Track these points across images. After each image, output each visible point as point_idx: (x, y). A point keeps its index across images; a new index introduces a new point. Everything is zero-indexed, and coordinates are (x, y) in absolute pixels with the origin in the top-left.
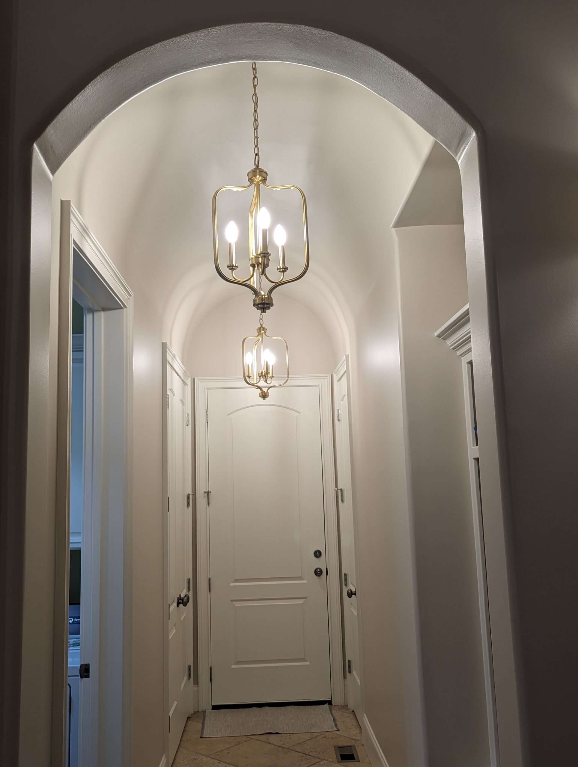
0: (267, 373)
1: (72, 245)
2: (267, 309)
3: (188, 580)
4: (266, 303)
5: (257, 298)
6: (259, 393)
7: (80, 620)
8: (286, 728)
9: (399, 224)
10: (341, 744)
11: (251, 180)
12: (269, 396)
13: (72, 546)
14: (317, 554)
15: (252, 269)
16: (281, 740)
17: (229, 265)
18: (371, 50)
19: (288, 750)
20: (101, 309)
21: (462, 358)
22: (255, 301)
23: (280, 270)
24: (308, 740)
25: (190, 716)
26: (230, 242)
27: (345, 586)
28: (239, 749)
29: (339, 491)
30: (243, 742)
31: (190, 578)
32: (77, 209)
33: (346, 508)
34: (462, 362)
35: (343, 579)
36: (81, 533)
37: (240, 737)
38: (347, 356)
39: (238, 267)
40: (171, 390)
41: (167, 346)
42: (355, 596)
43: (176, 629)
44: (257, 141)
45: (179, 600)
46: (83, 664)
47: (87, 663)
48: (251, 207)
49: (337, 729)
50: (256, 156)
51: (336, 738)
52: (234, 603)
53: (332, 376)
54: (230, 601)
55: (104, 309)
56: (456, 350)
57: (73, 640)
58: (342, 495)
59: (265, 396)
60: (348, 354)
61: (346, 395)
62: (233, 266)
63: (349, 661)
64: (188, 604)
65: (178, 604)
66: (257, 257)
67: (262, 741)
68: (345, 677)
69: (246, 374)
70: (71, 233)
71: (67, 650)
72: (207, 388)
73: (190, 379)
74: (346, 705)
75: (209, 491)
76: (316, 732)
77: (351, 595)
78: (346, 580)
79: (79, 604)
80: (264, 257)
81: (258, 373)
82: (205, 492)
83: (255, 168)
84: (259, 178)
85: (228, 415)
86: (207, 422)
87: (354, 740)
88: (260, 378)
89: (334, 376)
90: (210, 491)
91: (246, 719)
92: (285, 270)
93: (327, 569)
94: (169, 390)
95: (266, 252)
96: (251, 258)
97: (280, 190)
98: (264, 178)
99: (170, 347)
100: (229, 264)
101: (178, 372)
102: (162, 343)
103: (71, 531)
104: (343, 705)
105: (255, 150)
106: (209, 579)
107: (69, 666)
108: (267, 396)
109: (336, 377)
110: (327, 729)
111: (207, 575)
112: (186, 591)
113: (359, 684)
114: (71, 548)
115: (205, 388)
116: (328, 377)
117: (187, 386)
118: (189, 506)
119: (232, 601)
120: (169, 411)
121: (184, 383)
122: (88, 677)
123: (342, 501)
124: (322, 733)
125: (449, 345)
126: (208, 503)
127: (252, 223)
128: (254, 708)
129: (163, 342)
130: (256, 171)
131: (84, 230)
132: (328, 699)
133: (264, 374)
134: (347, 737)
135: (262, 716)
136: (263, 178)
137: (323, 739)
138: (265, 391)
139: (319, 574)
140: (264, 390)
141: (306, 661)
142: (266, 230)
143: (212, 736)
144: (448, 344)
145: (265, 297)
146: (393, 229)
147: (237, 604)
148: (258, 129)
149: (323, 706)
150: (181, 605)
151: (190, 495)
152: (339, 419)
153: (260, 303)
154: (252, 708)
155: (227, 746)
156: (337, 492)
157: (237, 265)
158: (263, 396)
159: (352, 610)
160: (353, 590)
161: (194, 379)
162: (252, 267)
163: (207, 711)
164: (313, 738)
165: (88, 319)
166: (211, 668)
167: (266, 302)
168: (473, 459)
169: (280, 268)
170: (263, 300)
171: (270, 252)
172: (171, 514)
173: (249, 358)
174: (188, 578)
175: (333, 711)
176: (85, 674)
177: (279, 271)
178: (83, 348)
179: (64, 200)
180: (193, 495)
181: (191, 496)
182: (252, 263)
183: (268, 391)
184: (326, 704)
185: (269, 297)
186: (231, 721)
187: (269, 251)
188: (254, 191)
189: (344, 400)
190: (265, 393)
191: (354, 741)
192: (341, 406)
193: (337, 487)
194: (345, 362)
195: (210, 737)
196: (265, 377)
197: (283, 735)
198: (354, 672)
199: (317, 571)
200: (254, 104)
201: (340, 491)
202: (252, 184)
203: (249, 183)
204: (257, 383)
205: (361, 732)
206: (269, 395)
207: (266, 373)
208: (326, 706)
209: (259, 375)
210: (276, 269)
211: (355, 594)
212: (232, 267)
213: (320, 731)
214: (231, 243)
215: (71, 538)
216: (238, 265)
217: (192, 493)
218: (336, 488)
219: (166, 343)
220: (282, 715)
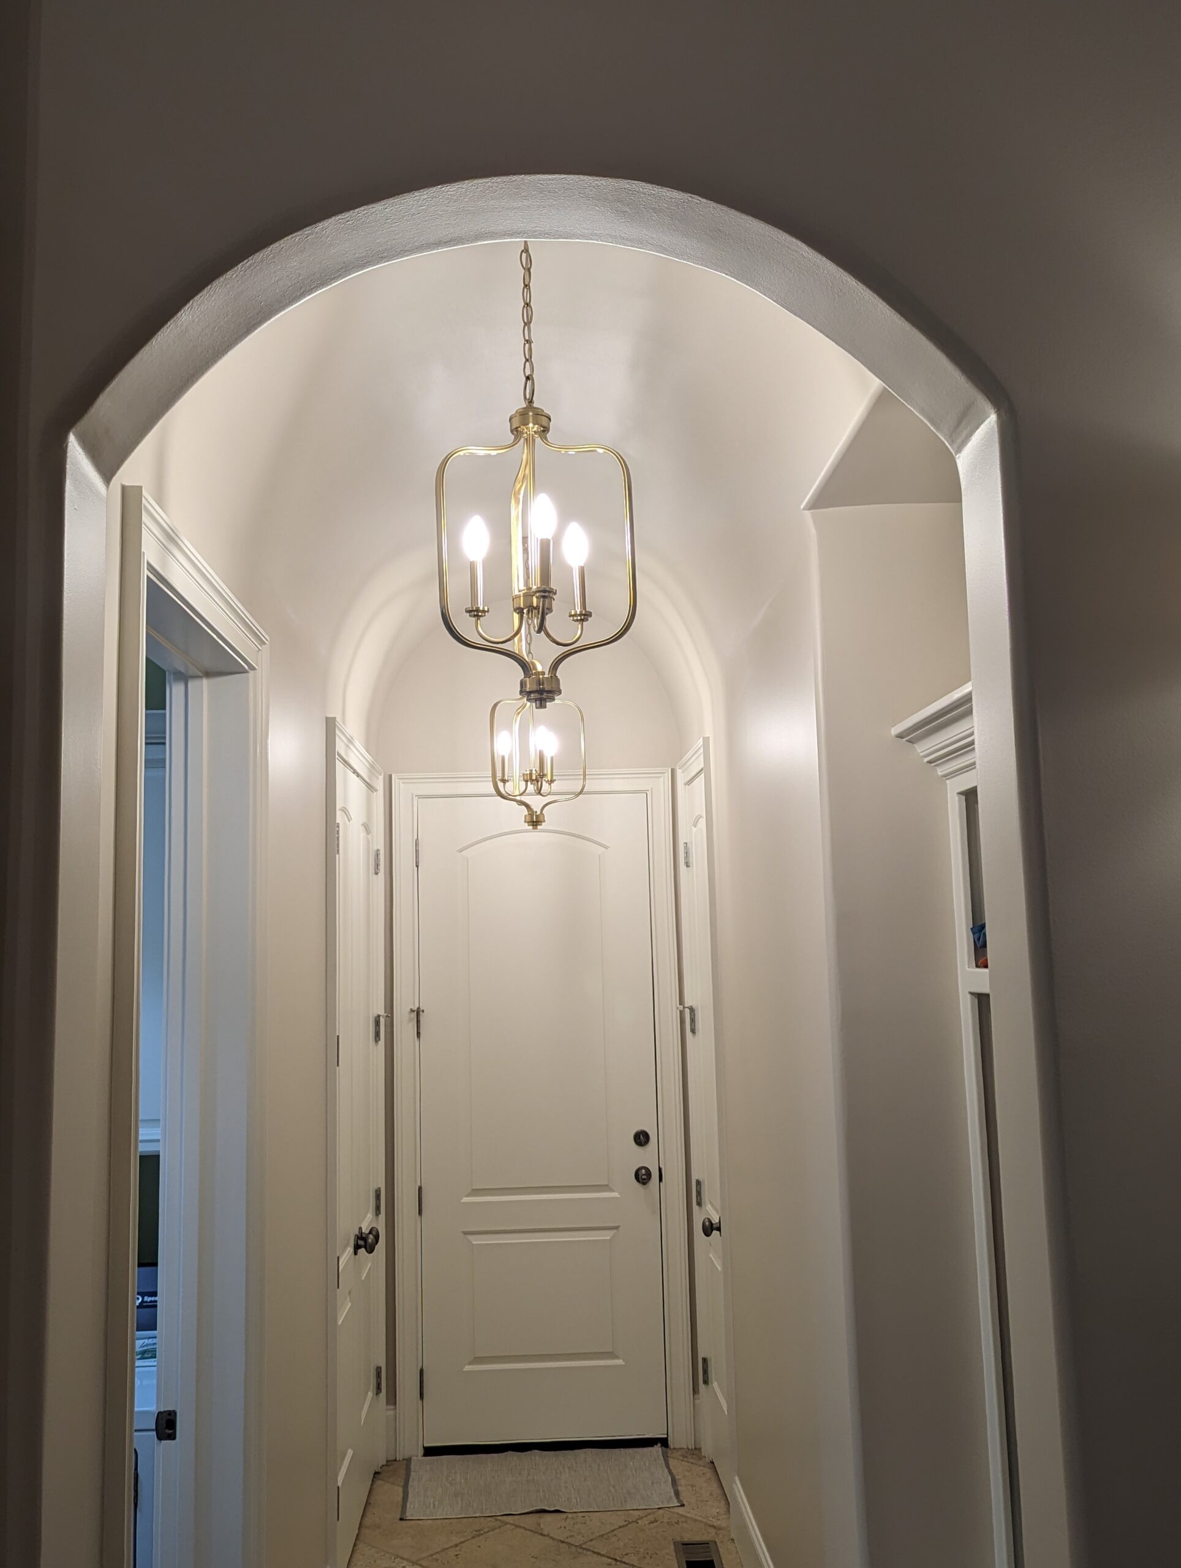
0: (542, 776)
1: (146, 572)
2: (547, 700)
3: (376, 1191)
4: (546, 689)
5: (528, 679)
6: (525, 816)
7: (156, 1299)
8: (575, 1500)
9: (819, 502)
10: (687, 1537)
11: (517, 431)
12: (544, 821)
13: (143, 1148)
14: (640, 1138)
15: (516, 616)
16: (565, 1528)
17: (470, 609)
18: (778, 232)
19: (579, 1550)
20: (201, 674)
21: (948, 782)
22: (523, 684)
23: (575, 618)
24: (620, 1527)
25: (379, 1470)
26: (471, 560)
27: (697, 1207)
28: (479, 1547)
29: (687, 1011)
30: (489, 1531)
31: (380, 1188)
32: (154, 499)
33: (701, 1047)
34: (948, 790)
35: (694, 1193)
36: (159, 1120)
37: (482, 1519)
38: (706, 740)
39: (488, 611)
40: (344, 810)
41: (337, 723)
42: (718, 1232)
43: (351, 1301)
44: (530, 349)
45: (359, 1241)
46: (162, 1411)
47: (171, 1409)
48: (517, 483)
49: (679, 1503)
50: (527, 380)
51: (677, 1523)
52: (470, 1237)
53: (673, 772)
54: (462, 1235)
55: (208, 674)
56: (935, 766)
57: (142, 1341)
58: (693, 1020)
59: (536, 822)
60: (707, 736)
61: (701, 817)
62: (478, 610)
63: (705, 1360)
64: (376, 1247)
65: (357, 1248)
66: (528, 595)
67: (526, 1529)
68: (695, 1390)
69: (499, 775)
70: (143, 550)
71: (133, 1367)
72: (416, 796)
73: (381, 777)
74: (698, 1447)
75: (419, 1008)
76: (637, 1510)
77: (709, 1230)
78: (699, 1193)
79: (155, 1264)
80: (544, 597)
81: (523, 775)
82: (412, 1011)
83: (525, 406)
84: (533, 428)
85: (460, 851)
86: (417, 867)
87: (714, 1527)
88: (527, 785)
89: (679, 772)
90: (421, 1009)
91: (494, 1477)
92: (586, 617)
93: (660, 1170)
94: (341, 811)
95: (548, 589)
96: (516, 595)
97: (574, 453)
98: (544, 427)
99: (341, 724)
100: (470, 606)
101: (359, 771)
102: (327, 718)
103: (141, 1117)
104: (690, 1448)
105: (524, 368)
106: (420, 1189)
107: (136, 1409)
108: (541, 822)
109: (682, 774)
110: (660, 1503)
111: (416, 1181)
112: (371, 1216)
113: (726, 1413)
114: (140, 1152)
115: (412, 794)
116: (665, 774)
117: (375, 793)
118: (379, 1040)
119: (465, 1233)
120: (340, 859)
121: (370, 787)
122: (172, 1437)
123: (693, 1031)
124: (649, 1511)
125: (922, 754)
126: (418, 1034)
127: (518, 513)
128: (510, 1453)
129: (328, 716)
130: (528, 414)
131: (170, 537)
132: (661, 1434)
133: (534, 777)
134: (701, 1522)
135: (526, 1472)
136: (542, 429)
137: (652, 1525)
138: (536, 812)
139: (644, 1179)
140: (535, 810)
141: (617, 1357)
142: (548, 541)
143: (424, 1516)
144: (919, 751)
145: (543, 677)
146: (807, 512)
147: (476, 1240)
148: (531, 325)
149: (650, 1448)
150: (362, 1251)
151: (381, 1017)
152: (687, 863)
153: (535, 689)
154: (505, 1453)
155: (456, 1540)
156: (682, 1013)
157: (486, 609)
158: (534, 822)
159: (711, 1256)
160: (715, 1220)
161: (390, 776)
162: (518, 613)
163: (413, 1458)
164: (630, 1523)
165: (175, 692)
166: (421, 1372)
167: (547, 687)
168: (968, 993)
169: (575, 615)
170: (539, 682)
171: (555, 588)
172: (342, 1070)
173: (505, 743)
174: (376, 1187)
175: (671, 1462)
176: (168, 1431)
177: (573, 620)
178: (165, 738)
179: (128, 486)
180: (387, 1016)
181: (382, 1020)
182: (518, 606)
183: (544, 812)
184: (657, 1444)
185: (551, 677)
186: (463, 1481)
187: (553, 586)
188: (523, 452)
189: (699, 825)
190: (536, 815)
191: (713, 1531)
192: (693, 835)
193: (681, 1002)
194: (702, 750)
195: (419, 1518)
196: (538, 782)
197: (570, 1515)
198: (715, 1384)
199: (640, 1173)
200: (523, 271)
201: (689, 1010)
202: (519, 440)
203: (513, 437)
204: (521, 795)
205: (729, 1511)
206: (546, 819)
207: (540, 775)
208: (657, 1449)
209: (526, 779)
210: (568, 615)
211: (719, 1229)
212: (476, 613)
213: (644, 1507)
214: (473, 562)
215: (141, 1131)
216: (488, 609)
217: (385, 1013)
218: (680, 1004)
219: (334, 719)
220: (567, 1470)
